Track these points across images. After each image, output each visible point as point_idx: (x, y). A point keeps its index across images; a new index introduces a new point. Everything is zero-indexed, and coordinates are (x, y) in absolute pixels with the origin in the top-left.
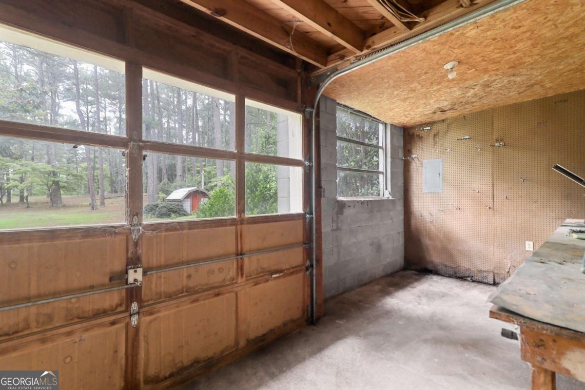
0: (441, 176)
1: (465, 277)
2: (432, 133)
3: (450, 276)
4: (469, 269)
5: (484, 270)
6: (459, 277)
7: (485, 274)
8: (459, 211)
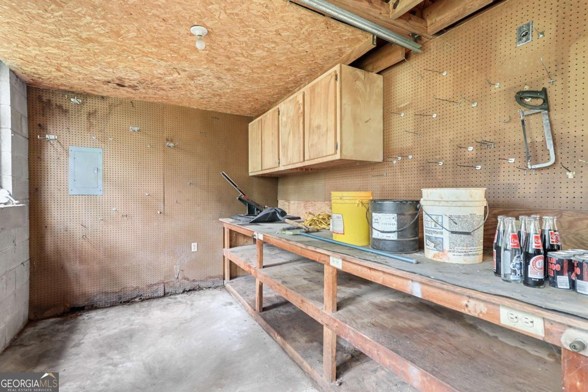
0: (101, 173)
1: (132, 299)
2: (86, 109)
3: (113, 305)
4: (137, 288)
5: (154, 283)
6: (124, 302)
7: (155, 287)
8: (125, 218)
